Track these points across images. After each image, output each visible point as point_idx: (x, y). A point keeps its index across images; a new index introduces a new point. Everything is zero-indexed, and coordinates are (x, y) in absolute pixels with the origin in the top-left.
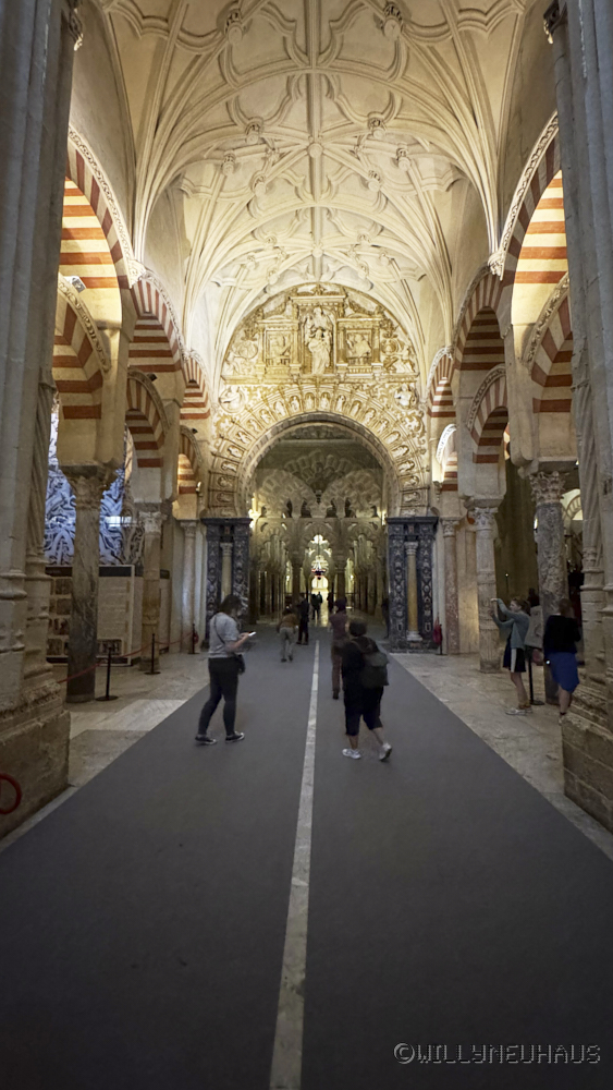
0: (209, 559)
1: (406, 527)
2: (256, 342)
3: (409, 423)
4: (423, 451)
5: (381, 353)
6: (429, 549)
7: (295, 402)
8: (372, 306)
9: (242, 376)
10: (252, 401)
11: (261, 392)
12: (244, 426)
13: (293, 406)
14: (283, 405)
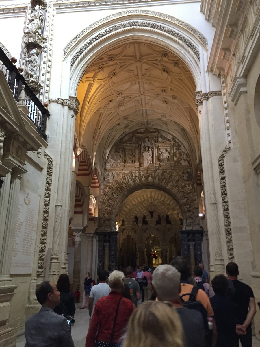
0: (99, 251)
1: (188, 235)
2: (120, 153)
3: (188, 187)
4: (195, 200)
5: (175, 157)
6: (200, 245)
8: (170, 137)
9: (114, 168)
10: (118, 179)
11: (122, 175)
12: (115, 190)
13: (136, 181)
14: (132, 180)
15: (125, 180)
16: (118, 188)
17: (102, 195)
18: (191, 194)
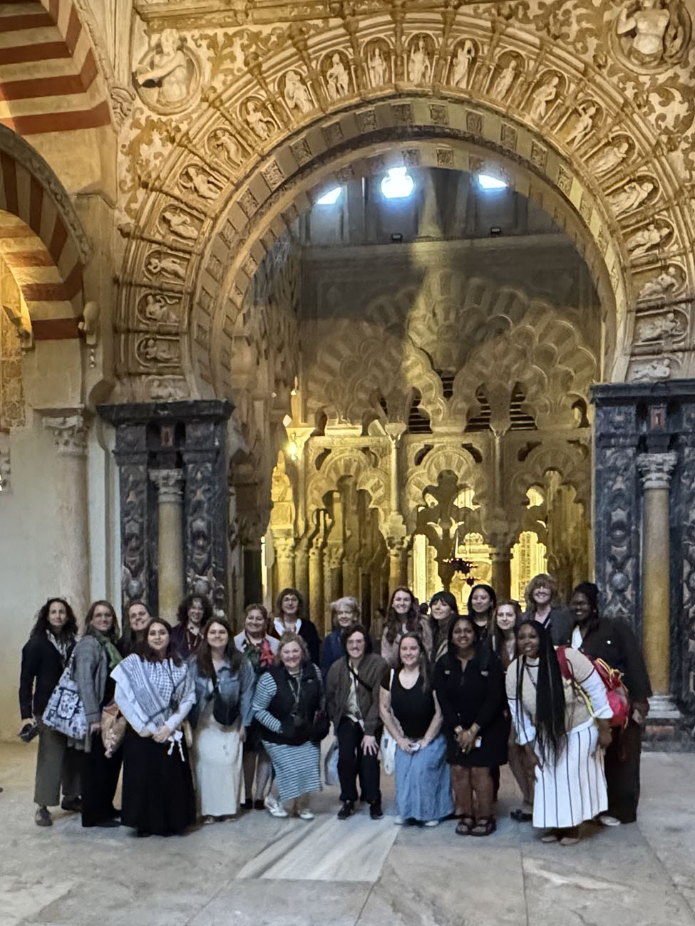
1: (643, 414)
3: (659, 109)
7: (338, 69)
9: (190, 4)
10: (221, 77)
11: (244, 48)
12: (202, 152)
13: (332, 82)
14: (303, 81)
15: (263, 84)
16: (219, 133)
17: (129, 184)
18: (674, 154)
